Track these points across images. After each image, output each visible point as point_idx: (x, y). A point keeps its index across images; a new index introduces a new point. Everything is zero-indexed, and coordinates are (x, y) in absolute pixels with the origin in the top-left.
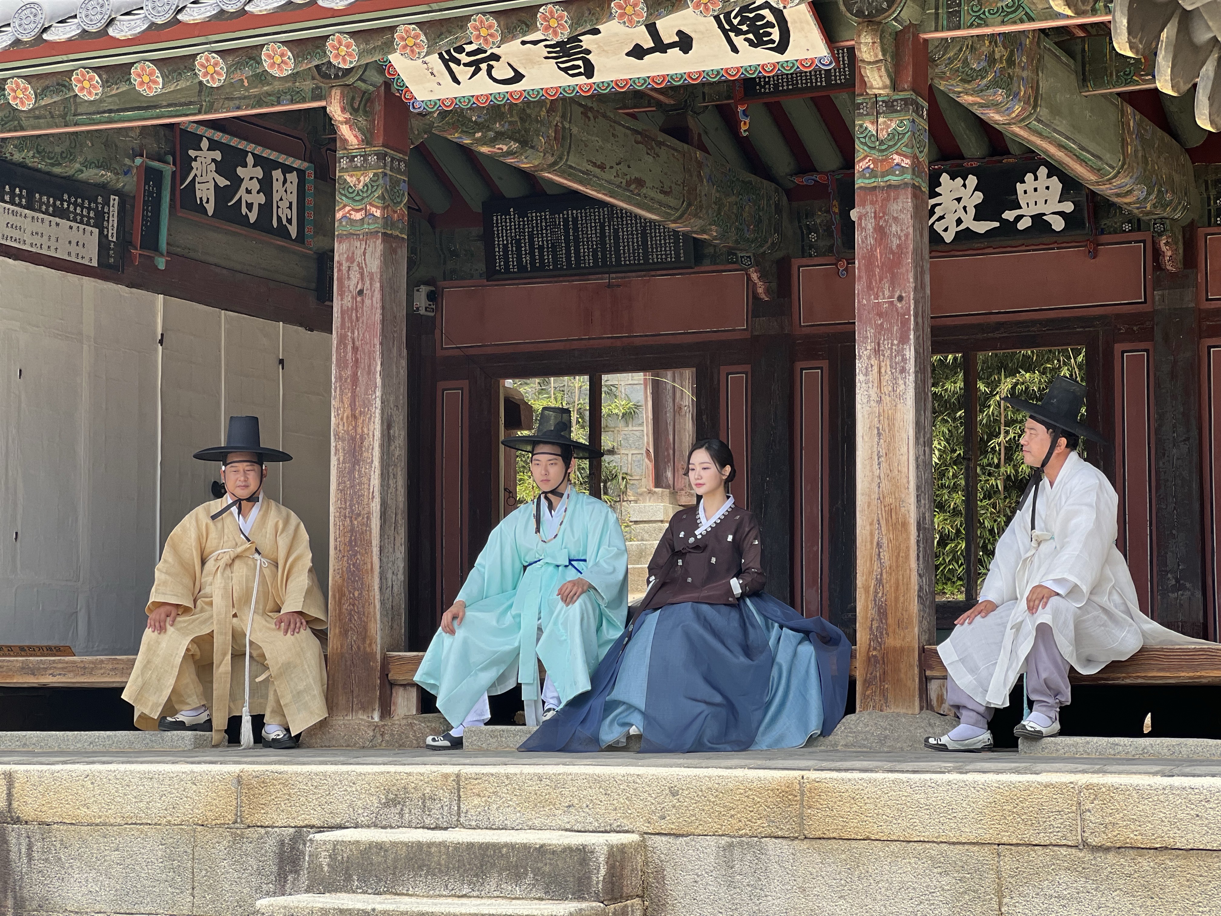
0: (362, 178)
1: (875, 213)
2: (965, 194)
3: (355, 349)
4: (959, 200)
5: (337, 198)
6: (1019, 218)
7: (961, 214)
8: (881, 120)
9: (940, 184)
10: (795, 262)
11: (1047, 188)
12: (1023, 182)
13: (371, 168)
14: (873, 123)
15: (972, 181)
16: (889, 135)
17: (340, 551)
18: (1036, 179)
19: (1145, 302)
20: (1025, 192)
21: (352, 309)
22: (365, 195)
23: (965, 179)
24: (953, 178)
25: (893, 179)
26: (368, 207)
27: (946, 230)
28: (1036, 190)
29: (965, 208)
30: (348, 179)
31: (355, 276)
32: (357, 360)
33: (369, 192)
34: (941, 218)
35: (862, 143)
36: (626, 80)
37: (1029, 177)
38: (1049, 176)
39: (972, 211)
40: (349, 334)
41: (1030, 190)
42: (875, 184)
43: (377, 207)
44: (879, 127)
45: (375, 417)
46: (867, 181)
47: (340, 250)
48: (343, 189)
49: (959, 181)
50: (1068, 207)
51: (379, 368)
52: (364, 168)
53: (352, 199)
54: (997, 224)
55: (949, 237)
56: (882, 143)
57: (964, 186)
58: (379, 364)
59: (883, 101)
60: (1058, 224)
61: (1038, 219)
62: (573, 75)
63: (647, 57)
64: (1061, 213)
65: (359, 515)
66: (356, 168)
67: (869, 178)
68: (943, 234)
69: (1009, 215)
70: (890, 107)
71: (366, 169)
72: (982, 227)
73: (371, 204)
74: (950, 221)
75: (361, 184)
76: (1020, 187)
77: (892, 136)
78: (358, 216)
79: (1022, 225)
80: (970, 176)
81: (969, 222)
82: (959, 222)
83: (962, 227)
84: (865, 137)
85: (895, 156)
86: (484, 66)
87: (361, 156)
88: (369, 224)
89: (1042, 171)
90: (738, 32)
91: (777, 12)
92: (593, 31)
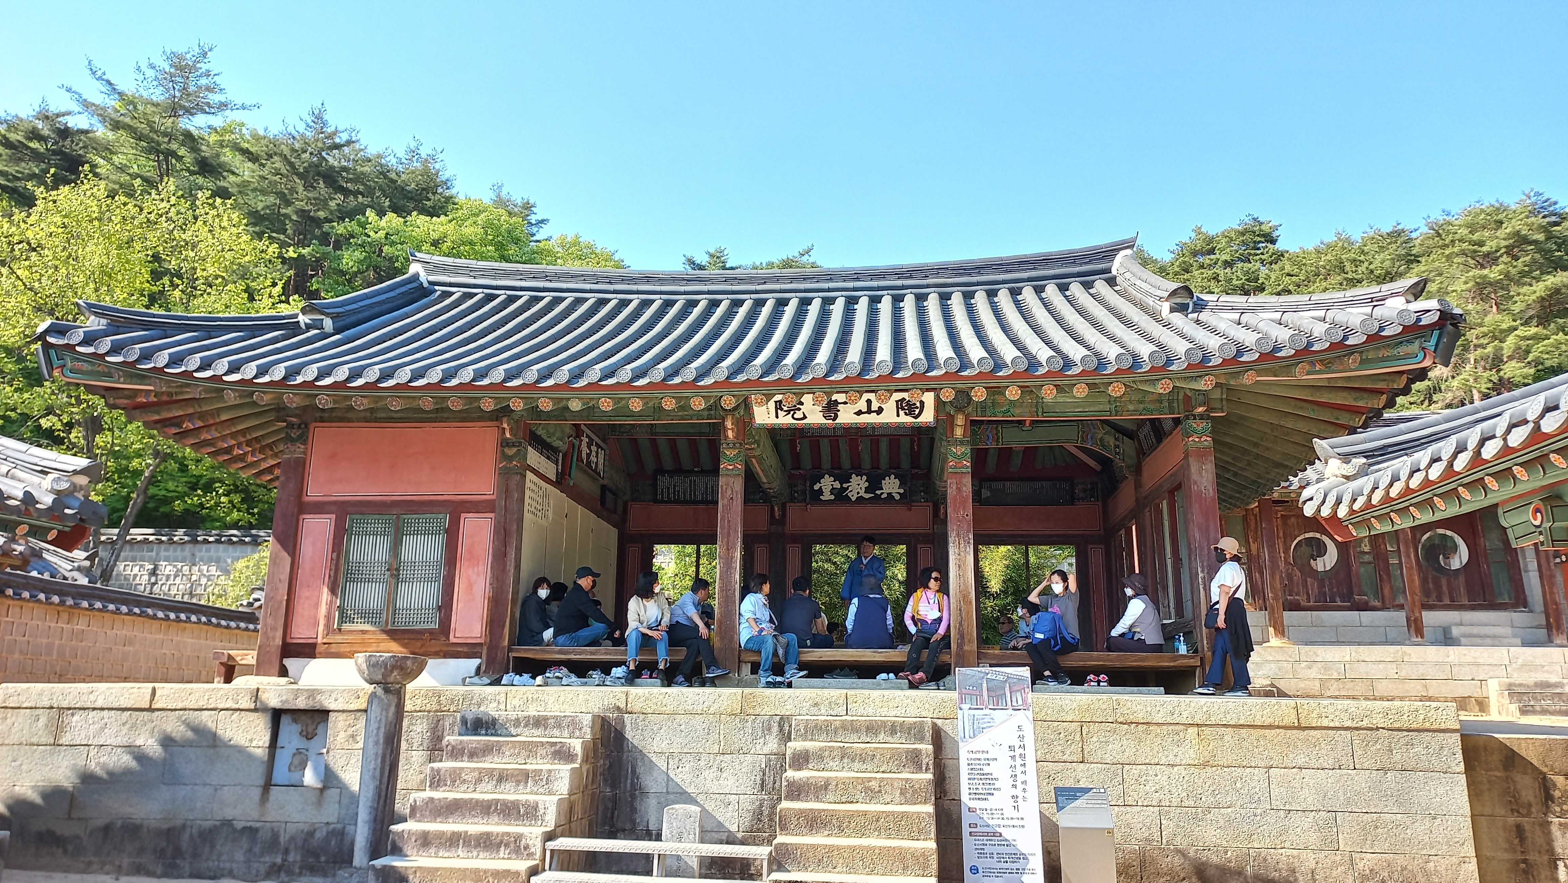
0: (733, 452)
1: (956, 482)
2: (861, 482)
5: (721, 460)
6: (882, 493)
7: (859, 490)
8: (958, 446)
10: (788, 505)
12: (885, 480)
13: (737, 448)
14: (955, 449)
15: (865, 478)
18: (890, 479)
20: (885, 484)
23: (862, 477)
25: (964, 470)
28: (889, 483)
29: (861, 488)
30: (727, 452)
31: (729, 492)
33: (736, 459)
35: (950, 456)
36: (849, 423)
37: (887, 478)
38: (895, 479)
39: (864, 489)
40: (726, 514)
42: (956, 472)
43: (739, 465)
44: (958, 450)
46: (952, 471)
47: (721, 482)
48: (724, 457)
49: (860, 477)
50: (902, 491)
51: (740, 530)
53: (728, 460)
54: (873, 496)
55: (853, 499)
56: (960, 456)
57: (862, 479)
59: (959, 441)
60: (897, 497)
61: (889, 494)
62: (827, 420)
64: (899, 493)
66: (731, 448)
67: (955, 469)
68: (851, 497)
69: (878, 492)
70: (963, 443)
71: (735, 449)
72: (867, 496)
73: (736, 464)
74: (855, 493)
75: (731, 455)
76: (883, 482)
77: (962, 454)
78: (730, 467)
79: (883, 497)
80: (864, 476)
81: (862, 494)
83: (859, 496)
84: (951, 454)
85: (965, 462)
86: (792, 413)
87: (733, 444)
88: (735, 472)
89: (893, 476)
90: (903, 409)
91: (922, 403)
92: (845, 403)
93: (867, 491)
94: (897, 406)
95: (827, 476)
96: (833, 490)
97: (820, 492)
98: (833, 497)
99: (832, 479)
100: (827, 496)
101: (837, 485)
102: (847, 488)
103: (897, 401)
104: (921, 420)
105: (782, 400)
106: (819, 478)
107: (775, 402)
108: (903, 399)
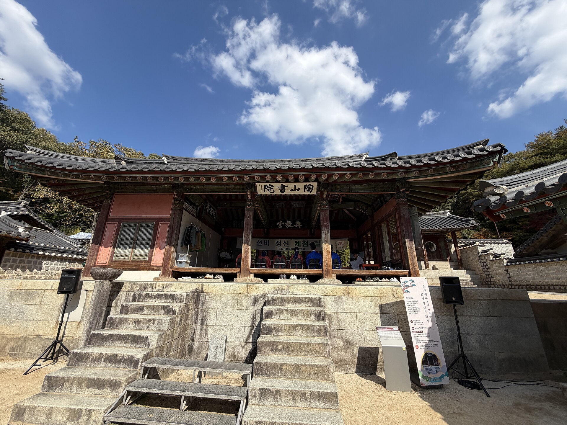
0: (250, 203)
1: (325, 213)
3: (248, 226)
4: (289, 224)
6: (296, 226)
9: (287, 222)
10: (269, 229)
11: (299, 223)
13: (251, 201)
16: (325, 203)
21: (247, 220)
24: (289, 221)
25: (326, 209)
26: (251, 207)
27: (287, 227)
30: (248, 203)
31: (248, 215)
33: (251, 205)
34: (287, 225)
40: (247, 224)
41: (297, 223)
47: (246, 212)
53: (248, 205)
60: (300, 227)
61: (298, 226)
63: (293, 191)
66: (249, 201)
70: (325, 201)
78: (249, 208)
80: (291, 221)
82: (289, 226)
84: (322, 203)
85: (326, 206)
89: (299, 221)
90: (306, 189)
91: (313, 186)
92: (287, 186)
93: (292, 225)
94: (304, 188)
95: (280, 221)
96: (282, 225)
97: (278, 225)
98: (282, 227)
99: (282, 222)
103: (304, 186)
104: (312, 193)
105: (267, 185)
106: (278, 221)
107: (264, 186)
108: (307, 185)
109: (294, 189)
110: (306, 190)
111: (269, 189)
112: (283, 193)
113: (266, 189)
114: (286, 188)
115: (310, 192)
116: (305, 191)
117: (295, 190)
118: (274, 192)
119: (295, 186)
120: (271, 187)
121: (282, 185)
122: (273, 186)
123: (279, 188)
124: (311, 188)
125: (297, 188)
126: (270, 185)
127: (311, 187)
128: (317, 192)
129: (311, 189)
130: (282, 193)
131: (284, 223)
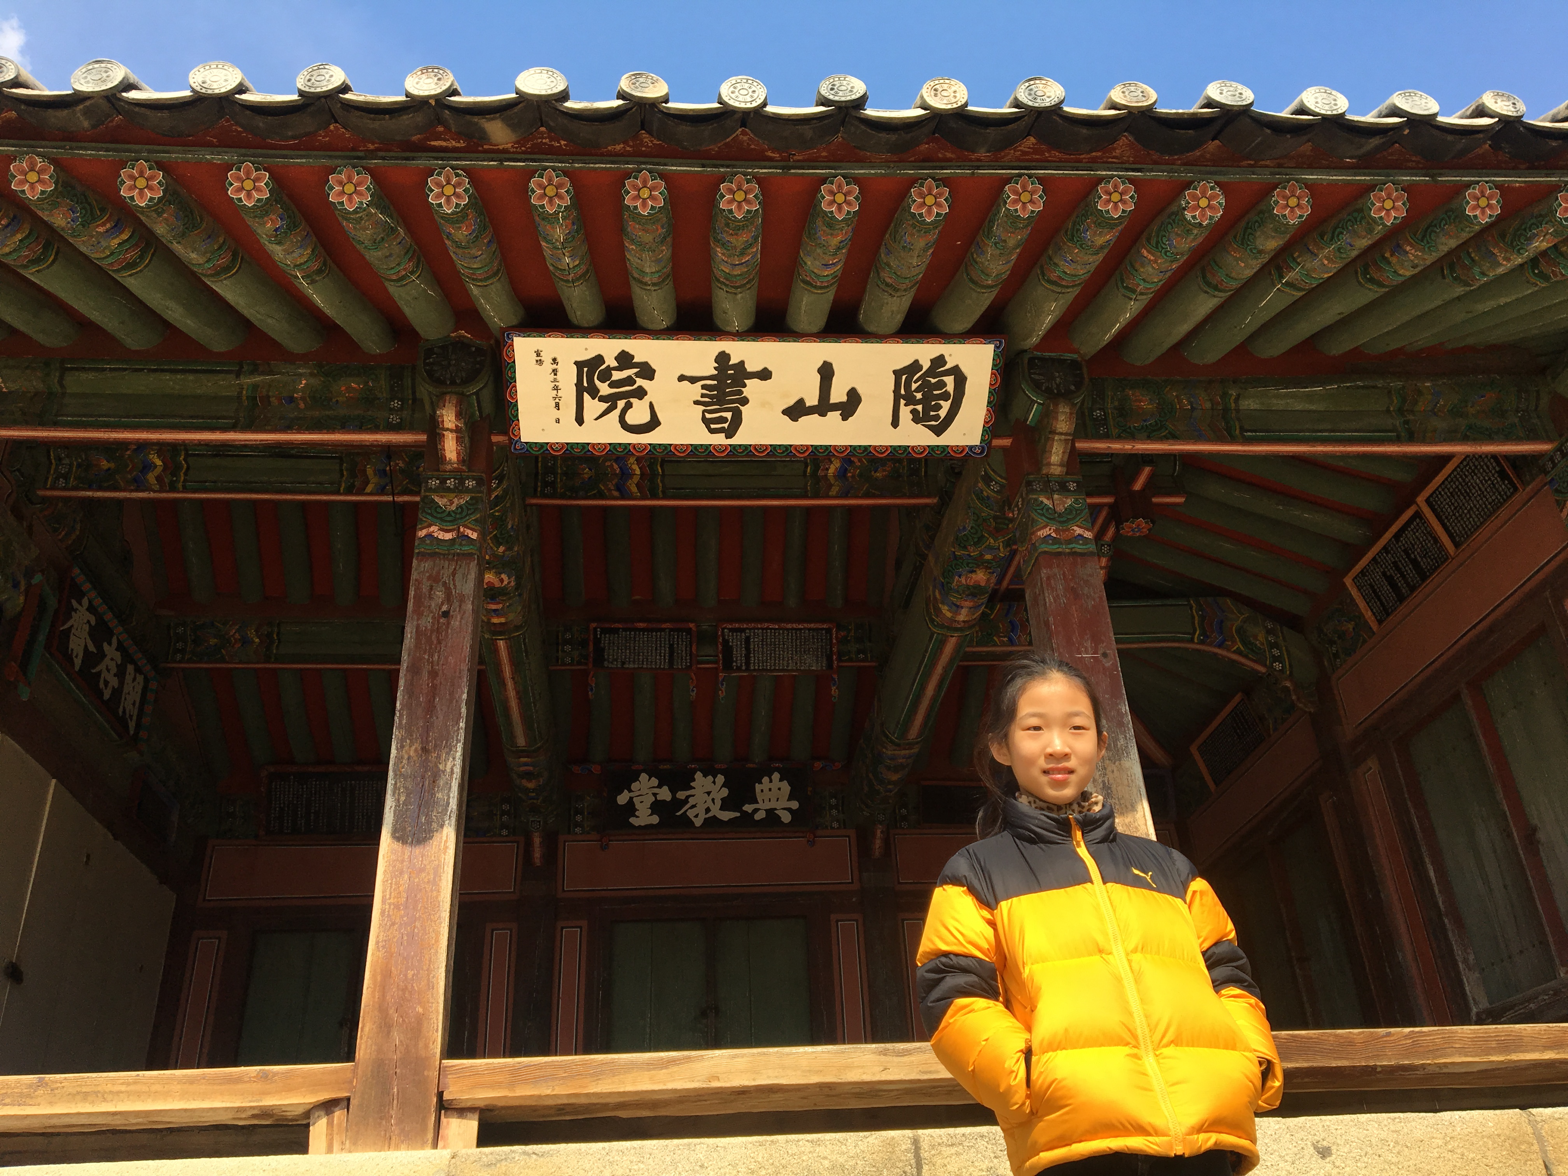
0: (456, 500)
1: (1064, 574)
2: (715, 789)
3: (433, 674)
4: (709, 793)
5: (420, 516)
6: (756, 811)
7: (709, 804)
8: (1056, 496)
9: (694, 780)
10: (561, 837)
11: (779, 789)
12: (760, 783)
13: (467, 490)
14: (1048, 499)
15: (720, 779)
16: (1066, 509)
17: (389, 916)
18: (771, 781)
19: (852, 883)
20: (762, 791)
21: (432, 631)
22: (458, 516)
23: (715, 777)
24: (705, 776)
25: (1079, 548)
26: (462, 529)
27: (696, 816)
28: (770, 790)
29: (713, 800)
30: (437, 499)
31: (440, 594)
32: (434, 687)
33: (464, 514)
34: (693, 806)
35: (1039, 514)
36: (766, 446)
37: (766, 779)
38: (781, 780)
39: (718, 803)
40: (426, 657)
41: (766, 790)
42: (1060, 550)
43: (473, 530)
44: (1056, 502)
45: (456, 751)
46: (1051, 547)
47: (419, 569)
48: (430, 508)
49: (710, 778)
50: (795, 805)
51: (465, 696)
52: (460, 489)
53: (442, 519)
54: (738, 814)
55: (698, 822)
56: (1060, 515)
57: (714, 782)
58: (466, 691)
59: (1056, 482)
60: (786, 818)
61: (770, 812)
62: (712, 431)
63: (803, 420)
64: (789, 810)
65: (422, 870)
66: (448, 490)
67: (1053, 544)
68: (693, 819)
69: (748, 808)
70: (1063, 488)
71: (461, 492)
72: (726, 816)
73: (465, 526)
74: (700, 810)
75: (454, 505)
76: (758, 787)
77: (1069, 510)
78: (448, 536)
79: (758, 816)
80: (719, 775)
81: (716, 811)
82: (708, 810)
83: (710, 815)
84: (1042, 509)
85: (1075, 528)
86: (621, 404)
87: (455, 479)
88: (461, 545)
89: (776, 776)
90: (910, 400)
91: (961, 379)
92: (765, 375)
93: (726, 805)
94: (896, 391)
95: (644, 777)
96: (657, 807)
97: (630, 807)
98: (655, 819)
99: (655, 781)
100: (644, 817)
101: (665, 794)
102: (686, 801)
103: (897, 374)
104: (951, 438)
105: (599, 359)
106: (627, 781)
107: (579, 365)
108: (915, 366)
109: (812, 400)
110: (905, 412)
111: (611, 400)
112: (730, 433)
113: (594, 392)
114: (752, 388)
115: (938, 431)
116: (895, 423)
117: (823, 407)
118: (654, 423)
119: (826, 372)
120: (629, 381)
121: (722, 358)
122: (647, 372)
123: (696, 391)
124: (945, 396)
125: (838, 395)
126: (624, 360)
127: (949, 381)
128: (991, 430)
129: (946, 405)
130: (719, 439)
131: (673, 791)
